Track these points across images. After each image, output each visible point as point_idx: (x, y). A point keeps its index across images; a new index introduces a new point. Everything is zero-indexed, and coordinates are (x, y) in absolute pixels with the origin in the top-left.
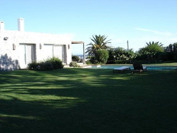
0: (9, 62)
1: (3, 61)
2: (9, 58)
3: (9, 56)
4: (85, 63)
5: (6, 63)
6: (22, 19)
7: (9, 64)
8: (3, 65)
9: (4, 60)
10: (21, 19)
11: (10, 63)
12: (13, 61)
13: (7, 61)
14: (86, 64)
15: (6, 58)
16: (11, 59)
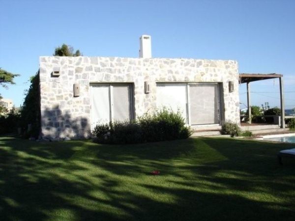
0: (62, 123)
1: (49, 119)
2: (63, 113)
3: (63, 110)
4: (284, 125)
5: (57, 125)
6: (147, 36)
7: (62, 125)
8: (48, 129)
9: (52, 118)
10: (145, 38)
11: (64, 125)
12: (75, 121)
13: (60, 121)
14: (288, 129)
15: (56, 113)
16: (68, 116)
